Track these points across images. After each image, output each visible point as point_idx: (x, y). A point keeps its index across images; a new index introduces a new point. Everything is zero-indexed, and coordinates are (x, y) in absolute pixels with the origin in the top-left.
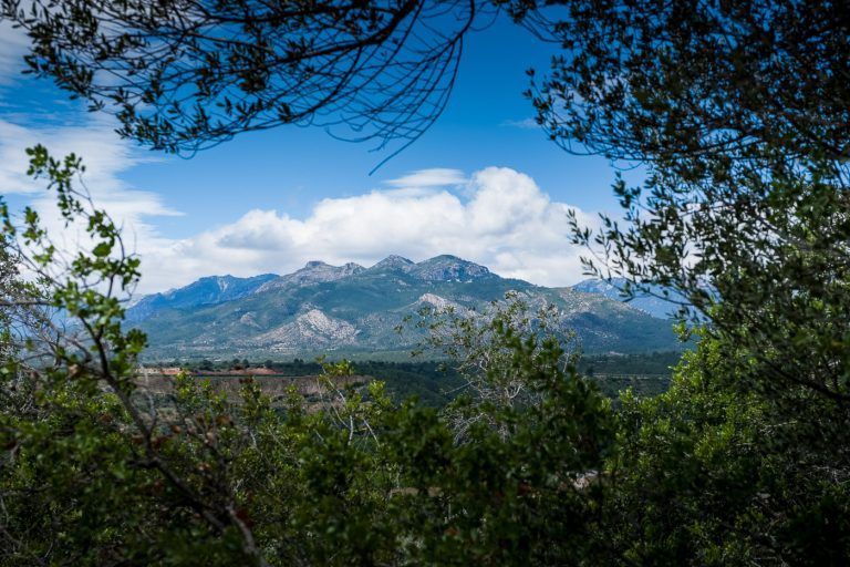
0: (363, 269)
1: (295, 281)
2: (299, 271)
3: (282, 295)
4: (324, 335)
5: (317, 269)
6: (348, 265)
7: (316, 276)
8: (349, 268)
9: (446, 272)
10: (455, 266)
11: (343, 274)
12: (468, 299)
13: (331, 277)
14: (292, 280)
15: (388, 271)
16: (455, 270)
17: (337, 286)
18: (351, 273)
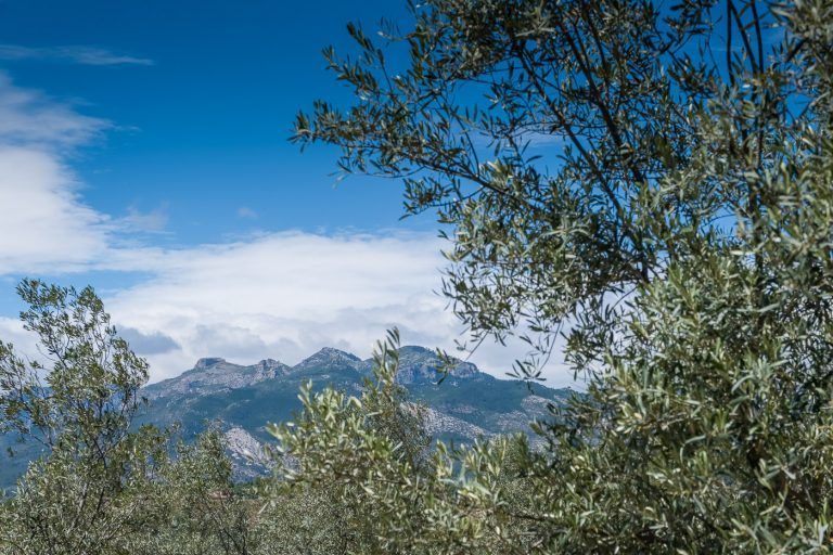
0: (288, 368)
1: (181, 388)
2: (185, 374)
3: (173, 409)
4: (254, 468)
5: (213, 370)
6: (264, 362)
7: (215, 381)
8: (266, 368)
9: (416, 372)
10: (430, 362)
11: (259, 377)
12: (468, 410)
13: (240, 382)
14: (175, 387)
15: (332, 370)
16: (430, 369)
17: (258, 394)
18: (272, 374)
